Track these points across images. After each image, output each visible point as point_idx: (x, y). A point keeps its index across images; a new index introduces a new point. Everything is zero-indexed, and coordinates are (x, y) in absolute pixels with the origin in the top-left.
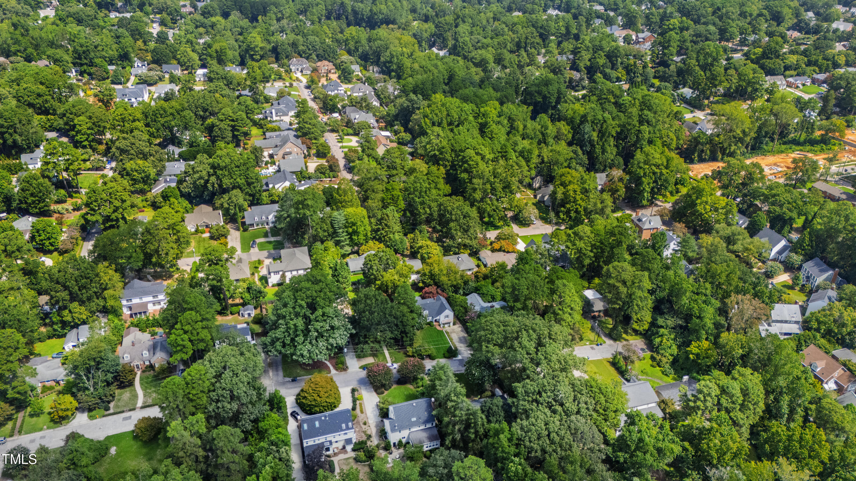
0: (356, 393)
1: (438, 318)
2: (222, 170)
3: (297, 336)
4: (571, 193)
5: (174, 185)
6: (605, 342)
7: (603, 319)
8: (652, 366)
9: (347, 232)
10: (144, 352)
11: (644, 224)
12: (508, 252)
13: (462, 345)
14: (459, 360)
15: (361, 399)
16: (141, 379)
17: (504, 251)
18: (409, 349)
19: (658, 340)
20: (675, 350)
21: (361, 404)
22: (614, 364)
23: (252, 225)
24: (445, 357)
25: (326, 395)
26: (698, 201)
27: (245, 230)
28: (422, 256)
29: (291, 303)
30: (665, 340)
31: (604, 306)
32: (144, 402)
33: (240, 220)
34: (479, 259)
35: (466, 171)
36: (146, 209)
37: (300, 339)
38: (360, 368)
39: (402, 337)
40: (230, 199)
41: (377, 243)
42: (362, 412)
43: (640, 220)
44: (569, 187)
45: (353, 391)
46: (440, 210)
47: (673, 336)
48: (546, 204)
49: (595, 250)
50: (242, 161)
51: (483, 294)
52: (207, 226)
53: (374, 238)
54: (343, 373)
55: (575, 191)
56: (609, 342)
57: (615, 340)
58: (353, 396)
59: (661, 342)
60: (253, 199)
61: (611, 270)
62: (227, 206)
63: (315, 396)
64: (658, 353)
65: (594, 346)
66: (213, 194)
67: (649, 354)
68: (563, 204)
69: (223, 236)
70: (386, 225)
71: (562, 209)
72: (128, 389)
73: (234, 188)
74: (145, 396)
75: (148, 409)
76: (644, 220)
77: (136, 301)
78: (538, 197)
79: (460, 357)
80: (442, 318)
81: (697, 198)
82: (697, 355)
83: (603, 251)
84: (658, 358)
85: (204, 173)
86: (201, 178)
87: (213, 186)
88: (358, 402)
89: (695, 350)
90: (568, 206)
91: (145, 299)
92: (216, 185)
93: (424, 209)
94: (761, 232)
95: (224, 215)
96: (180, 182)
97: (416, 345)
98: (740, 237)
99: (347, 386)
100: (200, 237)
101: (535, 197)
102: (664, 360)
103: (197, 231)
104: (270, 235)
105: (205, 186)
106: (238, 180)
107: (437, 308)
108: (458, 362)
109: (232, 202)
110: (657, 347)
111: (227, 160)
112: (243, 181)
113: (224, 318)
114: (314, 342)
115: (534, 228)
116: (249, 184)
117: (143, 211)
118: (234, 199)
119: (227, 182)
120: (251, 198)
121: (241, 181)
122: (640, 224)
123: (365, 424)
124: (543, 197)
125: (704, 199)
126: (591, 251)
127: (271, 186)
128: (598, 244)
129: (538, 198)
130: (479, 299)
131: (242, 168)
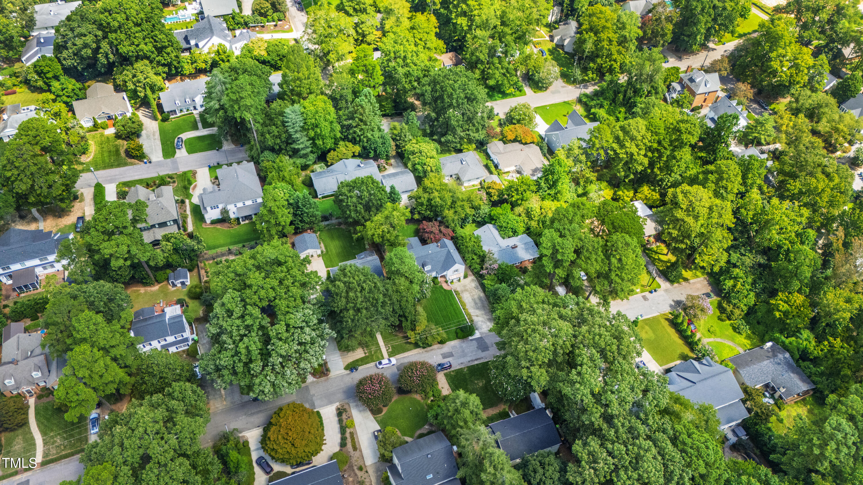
0: (344, 416)
1: (444, 274)
2: (115, 31)
3: (251, 361)
4: (605, 44)
5: (50, 55)
6: (659, 286)
7: (654, 247)
8: (720, 319)
9: (307, 135)
10: (34, 374)
11: (698, 86)
12: (526, 144)
13: (478, 312)
14: (477, 339)
15: (353, 425)
16: (37, 413)
17: (520, 142)
18: (410, 333)
19: (729, 283)
20: (752, 299)
21: (352, 434)
22: (674, 324)
23: (174, 112)
24: (458, 337)
25: (304, 443)
26: (773, 55)
27: (165, 120)
28: (414, 165)
29: (237, 310)
30: (739, 286)
31: (655, 229)
32: (45, 455)
33: (154, 104)
34: (488, 156)
35: (464, 14)
36: (18, 90)
37: (257, 366)
38: (346, 368)
39: (401, 321)
40: (134, 76)
41: (350, 145)
42: (355, 448)
43: (692, 80)
44: (602, 35)
45: (340, 413)
46: (434, 90)
47: (750, 280)
48: (566, 50)
49: (650, 154)
50: (142, 15)
51: (501, 227)
52: (110, 118)
53: (345, 139)
54: (323, 379)
55: (610, 41)
56: (664, 285)
57: (672, 282)
58: (340, 421)
59: (734, 286)
60: (170, 69)
61: (680, 197)
62: (132, 87)
63: (289, 447)
64: (729, 302)
65: (647, 294)
66: (111, 66)
67: (715, 299)
68: (593, 57)
69: (133, 134)
70: (361, 120)
71: (592, 65)
72: (20, 431)
73: (138, 58)
74: (45, 443)
75: (52, 465)
76: (697, 80)
77: (15, 267)
78: (556, 39)
79: (477, 335)
80: (450, 274)
81: (771, 50)
82: (786, 313)
83: (660, 156)
84: (729, 308)
85: (89, 39)
86: (86, 46)
87: (107, 57)
88: (348, 431)
89: (784, 307)
90: (599, 61)
91: (29, 264)
92: (111, 56)
93: (410, 82)
94: (852, 100)
95: (130, 98)
96: (59, 48)
97: (419, 329)
98: (826, 110)
99: (331, 403)
100: (102, 135)
101: (552, 38)
102: (737, 312)
103: (96, 126)
104: (200, 125)
105: (95, 58)
106: (142, 46)
107: (443, 259)
108: (475, 343)
109: (139, 82)
110: (728, 293)
111: (121, 18)
112: (150, 47)
113: (149, 289)
114: (278, 368)
115: (553, 93)
116: (160, 50)
117: (14, 93)
118: (141, 77)
119: (125, 49)
120: (166, 69)
121: (147, 48)
122: (692, 86)
123: (361, 469)
124: (562, 40)
125: (781, 51)
126: (645, 156)
127: (193, 42)
128: (655, 145)
129: (555, 41)
130: (495, 232)
131: (145, 26)
